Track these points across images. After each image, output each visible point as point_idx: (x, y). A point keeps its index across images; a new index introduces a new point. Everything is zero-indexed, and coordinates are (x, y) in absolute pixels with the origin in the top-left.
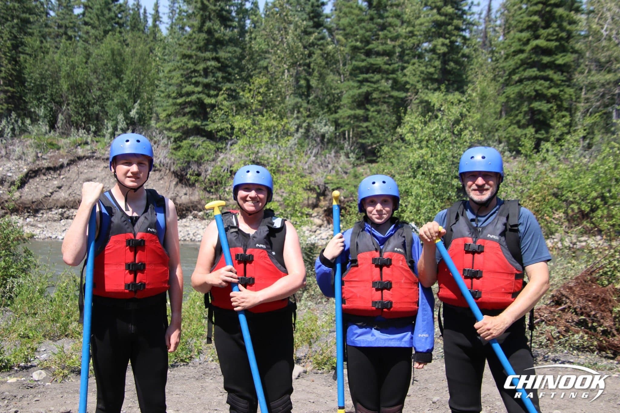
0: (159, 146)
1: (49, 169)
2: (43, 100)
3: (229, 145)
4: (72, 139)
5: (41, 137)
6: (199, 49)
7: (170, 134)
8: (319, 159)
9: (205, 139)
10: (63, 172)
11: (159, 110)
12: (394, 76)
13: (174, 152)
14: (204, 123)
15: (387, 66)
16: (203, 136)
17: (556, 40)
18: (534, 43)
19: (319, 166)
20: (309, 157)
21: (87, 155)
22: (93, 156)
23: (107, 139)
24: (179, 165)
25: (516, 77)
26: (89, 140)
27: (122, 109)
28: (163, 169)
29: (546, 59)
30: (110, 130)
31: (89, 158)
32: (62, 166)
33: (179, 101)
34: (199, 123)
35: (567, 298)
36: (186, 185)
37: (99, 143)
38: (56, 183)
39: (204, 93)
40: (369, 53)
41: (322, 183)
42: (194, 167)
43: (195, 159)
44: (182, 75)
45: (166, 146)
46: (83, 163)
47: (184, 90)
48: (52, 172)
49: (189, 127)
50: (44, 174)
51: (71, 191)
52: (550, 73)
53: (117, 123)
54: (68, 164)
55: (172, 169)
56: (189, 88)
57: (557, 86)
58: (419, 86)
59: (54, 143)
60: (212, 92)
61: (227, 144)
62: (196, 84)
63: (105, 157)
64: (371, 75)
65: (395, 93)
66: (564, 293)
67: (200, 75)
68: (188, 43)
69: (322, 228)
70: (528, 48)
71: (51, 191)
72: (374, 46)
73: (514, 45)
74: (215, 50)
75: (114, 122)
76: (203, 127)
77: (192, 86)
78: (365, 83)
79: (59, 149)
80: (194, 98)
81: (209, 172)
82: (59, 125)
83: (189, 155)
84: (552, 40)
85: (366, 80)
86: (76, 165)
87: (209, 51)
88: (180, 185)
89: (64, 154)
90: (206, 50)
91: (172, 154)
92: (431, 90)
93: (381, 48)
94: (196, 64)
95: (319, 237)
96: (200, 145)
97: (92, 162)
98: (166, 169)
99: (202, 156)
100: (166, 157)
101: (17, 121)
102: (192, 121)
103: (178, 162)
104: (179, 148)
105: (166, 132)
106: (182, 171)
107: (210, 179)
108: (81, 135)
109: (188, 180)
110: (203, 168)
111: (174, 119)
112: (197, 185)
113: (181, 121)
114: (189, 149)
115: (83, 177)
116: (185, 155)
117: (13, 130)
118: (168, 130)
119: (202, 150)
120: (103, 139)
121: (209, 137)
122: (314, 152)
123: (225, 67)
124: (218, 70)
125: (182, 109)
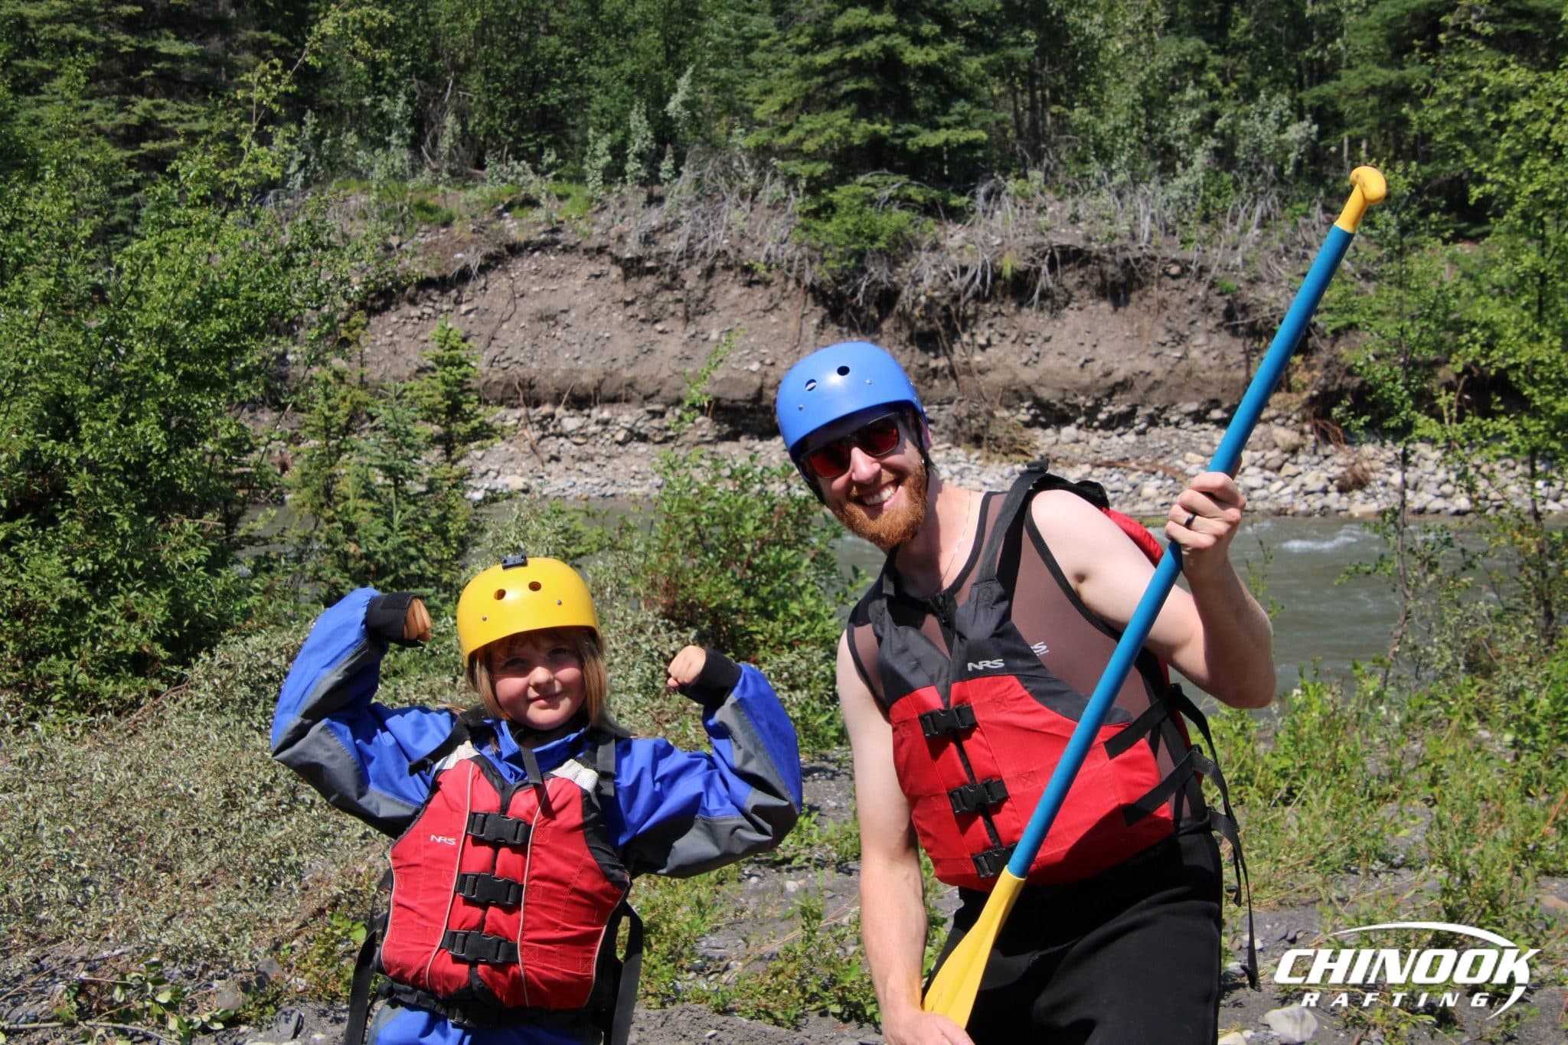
0: (758, 208)
1: (426, 284)
2: (388, 70)
3: (980, 200)
4: (486, 189)
5: (393, 185)
7: (795, 166)
8: (1278, 235)
9: (904, 179)
10: (467, 294)
13: (817, 224)
14: (905, 127)
16: (898, 171)
19: (1278, 255)
20: (1244, 231)
21: (534, 238)
22: (557, 242)
23: (594, 188)
24: (832, 265)
26: (541, 191)
27: (640, 94)
28: (775, 276)
30: (606, 160)
31: (541, 247)
32: (464, 276)
33: (824, 59)
34: (884, 129)
36: (852, 327)
37: (568, 203)
39: (904, 33)
42: (877, 271)
43: (881, 244)
45: (777, 205)
46: (524, 265)
47: (838, 25)
48: (435, 294)
49: (857, 142)
50: (413, 302)
51: (494, 351)
53: (627, 134)
54: (483, 269)
55: (808, 279)
56: (855, 17)
59: (431, 203)
60: (928, 29)
61: (973, 196)
63: (594, 243)
69: (1302, 458)
75: (616, 135)
76: (898, 141)
77: (864, 11)
79: (447, 224)
80: (873, 47)
81: (927, 282)
82: (445, 144)
83: (858, 233)
86: (506, 270)
88: (833, 328)
89: (466, 236)
91: (806, 229)
95: (1295, 485)
96: (891, 198)
97: (552, 261)
98: (787, 279)
99: (899, 232)
100: (783, 242)
101: (317, 140)
102: (863, 126)
103: (827, 254)
104: (826, 210)
105: (775, 161)
106: (839, 283)
107: (928, 308)
108: (511, 178)
109: (858, 311)
110: (904, 271)
111: (804, 118)
112: (887, 325)
113: (830, 125)
114: (860, 213)
115: (528, 307)
116: (848, 232)
117: (303, 164)
118: (785, 154)
119: (899, 217)
120: (581, 188)
121: (914, 176)
122: (1258, 210)
125: (830, 85)
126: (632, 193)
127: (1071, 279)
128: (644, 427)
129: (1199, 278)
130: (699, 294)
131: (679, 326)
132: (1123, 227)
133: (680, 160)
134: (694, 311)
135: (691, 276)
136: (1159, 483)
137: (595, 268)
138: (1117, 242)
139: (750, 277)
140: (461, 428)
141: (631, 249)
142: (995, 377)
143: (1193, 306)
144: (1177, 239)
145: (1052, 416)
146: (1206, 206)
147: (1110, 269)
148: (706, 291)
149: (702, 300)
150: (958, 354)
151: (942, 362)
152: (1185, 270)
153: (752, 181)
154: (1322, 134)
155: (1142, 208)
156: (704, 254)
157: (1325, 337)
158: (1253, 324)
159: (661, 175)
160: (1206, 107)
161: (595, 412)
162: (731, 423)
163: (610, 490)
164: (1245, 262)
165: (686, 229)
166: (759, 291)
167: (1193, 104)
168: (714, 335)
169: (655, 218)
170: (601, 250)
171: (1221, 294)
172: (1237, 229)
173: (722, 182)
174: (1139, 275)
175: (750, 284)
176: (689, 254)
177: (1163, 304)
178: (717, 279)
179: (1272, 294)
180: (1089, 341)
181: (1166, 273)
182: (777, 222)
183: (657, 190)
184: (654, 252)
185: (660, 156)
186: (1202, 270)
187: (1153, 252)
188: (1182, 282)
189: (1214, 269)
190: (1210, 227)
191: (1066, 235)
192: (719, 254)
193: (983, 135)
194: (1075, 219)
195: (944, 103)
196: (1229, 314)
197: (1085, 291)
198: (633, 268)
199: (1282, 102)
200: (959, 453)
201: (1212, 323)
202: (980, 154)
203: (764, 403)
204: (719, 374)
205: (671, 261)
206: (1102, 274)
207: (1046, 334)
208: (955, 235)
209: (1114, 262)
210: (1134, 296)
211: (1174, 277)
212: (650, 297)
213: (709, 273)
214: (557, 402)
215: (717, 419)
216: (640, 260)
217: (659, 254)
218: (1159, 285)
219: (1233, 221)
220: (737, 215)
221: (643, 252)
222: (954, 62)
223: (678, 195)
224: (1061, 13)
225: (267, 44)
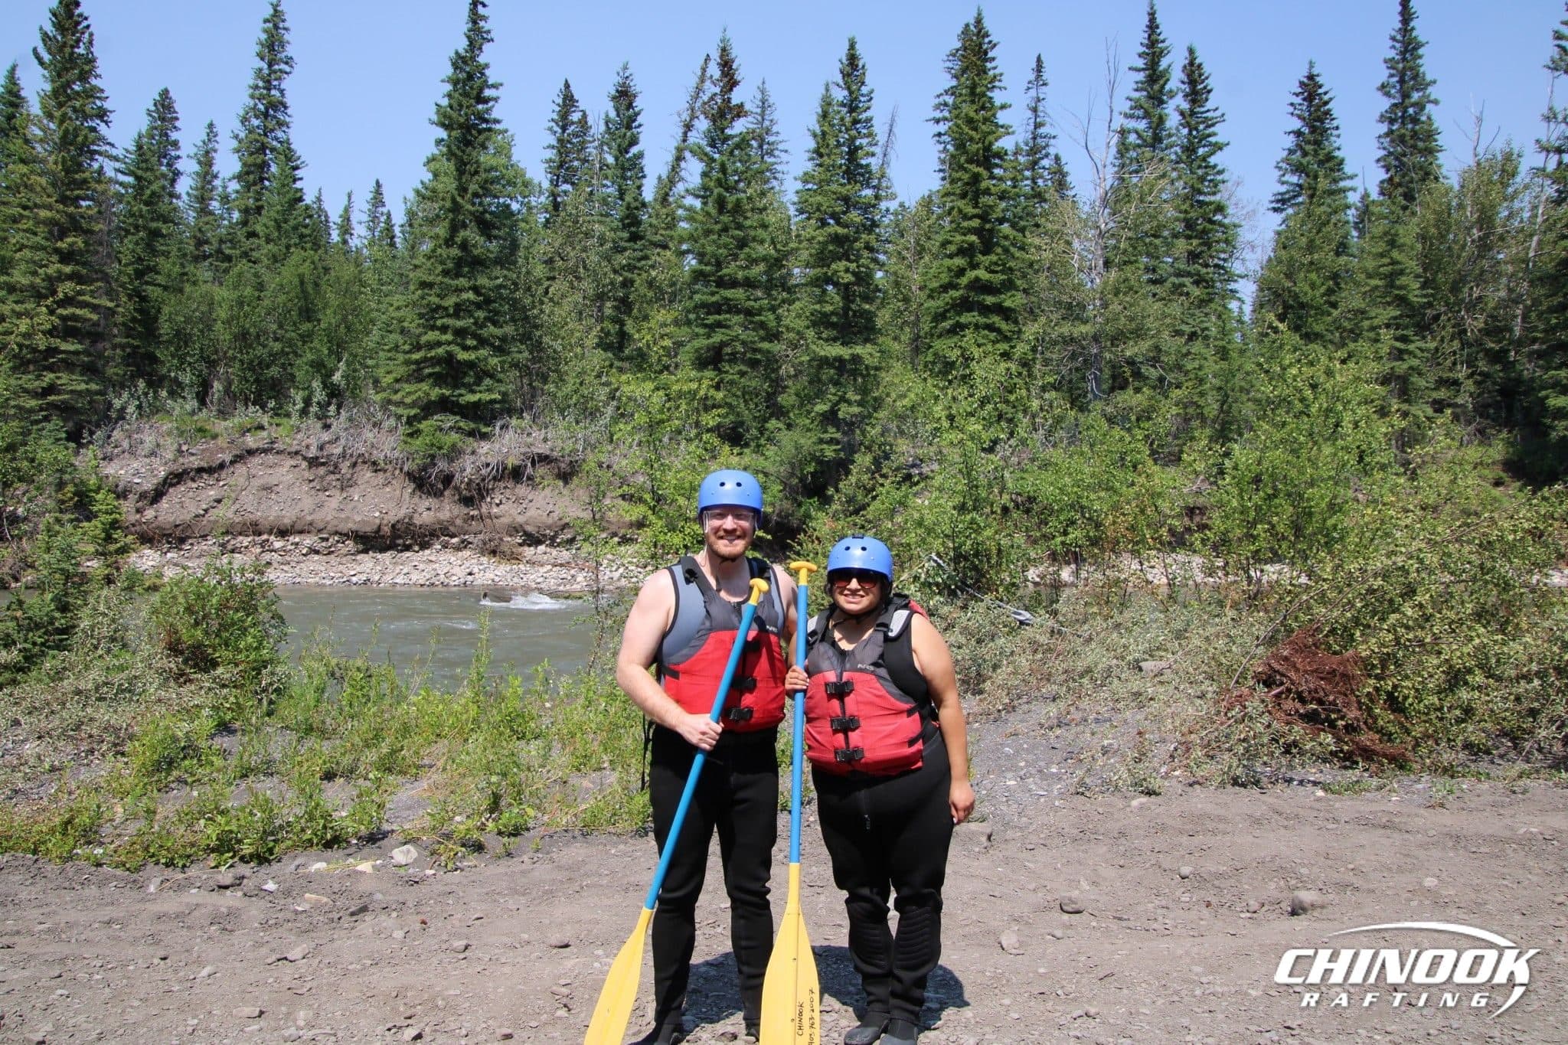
0: (381, 431)
1: (200, 470)
2: (188, 358)
3: (498, 429)
4: (236, 420)
5: (186, 418)
6: (446, 273)
7: (400, 411)
9: (458, 418)
10: (223, 475)
11: (380, 372)
13: (411, 440)
14: (457, 392)
15: (752, 303)
16: (455, 414)
17: (1003, 272)
18: (971, 274)
20: (631, 447)
21: (261, 446)
22: (272, 449)
23: (294, 420)
24: (416, 462)
25: (946, 324)
26: (265, 420)
27: (318, 371)
28: (389, 467)
29: (990, 300)
30: (300, 406)
31: (265, 451)
32: (222, 466)
33: (416, 356)
34: (447, 393)
35: (1283, 675)
36: (429, 494)
37: (282, 427)
38: (212, 493)
39: (458, 344)
40: (721, 283)
42: (442, 465)
43: (444, 451)
44: (419, 314)
45: (391, 430)
46: (256, 460)
47: (424, 339)
48: (205, 476)
49: (433, 399)
50: (193, 480)
51: (237, 506)
52: (996, 319)
53: (311, 393)
54: (232, 463)
55: (406, 469)
56: (432, 336)
57: (1006, 339)
58: (810, 334)
59: (208, 427)
60: (470, 342)
61: (494, 427)
62: (444, 329)
63: (293, 449)
64: (728, 316)
65: (765, 345)
66: (1277, 666)
67: (449, 316)
68: (429, 264)
70: (964, 281)
71: (205, 507)
72: (729, 270)
73: (943, 276)
74: (471, 276)
75: (306, 393)
76: (455, 399)
77: (437, 333)
78: (717, 330)
79: (215, 437)
80: (440, 351)
81: (468, 470)
82: (215, 397)
83: (433, 445)
84: (996, 272)
85: (719, 325)
86: (245, 463)
87: (464, 276)
88: (419, 494)
89: (225, 445)
90: (458, 275)
91: (406, 443)
92: (827, 340)
93: (740, 275)
94: (441, 297)
96: (451, 428)
97: (271, 458)
98: (395, 468)
99: (454, 445)
100: (394, 449)
101: (146, 394)
102: (437, 389)
103: (416, 456)
104: (416, 433)
105: (392, 408)
106: (422, 471)
107: (468, 484)
108: (250, 414)
109: (432, 486)
110: (456, 466)
111: (405, 386)
112: (446, 493)
113: (419, 390)
114: (433, 434)
115: (256, 483)
116: (427, 444)
117: (139, 407)
118: (396, 404)
119: (454, 437)
120: (288, 420)
121: (464, 416)
123: (488, 301)
124: (479, 306)
125: (419, 370)
126: (314, 423)
127: (542, 470)
128: (318, 546)
130: (348, 476)
131: (338, 493)
132: (570, 445)
133: (339, 407)
134: (346, 485)
135: (344, 467)
136: (585, 574)
137: (293, 462)
138: (566, 452)
139: (376, 467)
140: (112, 547)
141: (313, 452)
142: (505, 520)
144: (596, 450)
145: (533, 540)
147: (563, 465)
148: (353, 474)
149: (350, 479)
150: (484, 509)
151: (475, 513)
153: (379, 418)
155: (580, 435)
156: (351, 455)
159: (330, 413)
161: (291, 538)
162: (364, 544)
163: (298, 580)
165: (343, 442)
166: (381, 474)
168: (356, 498)
169: (326, 436)
170: (297, 453)
173: (364, 420)
174: (577, 469)
175: (376, 471)
176: (343, 456)
178: (359, 468)
180: (552, 501)
182: (391, 439)
184: (325, 454)
185: (329, 404)
186: (609, 467)
187: (584, 457)
191: (541, 448)
192: (360, 455)
193: (497, 396)
194: (545, 440)
195: (479, 380)
197: (550, 476)
198: (313, 462)
200: (484, 560)
202: (497, 406)
203: (381, 533)
204: (358, 518)
205: (334, 459)
206: (559, 467)
207: (530, 497)
208: (484, 447)
209: (564, 462)
210: (575, 479)
212: (322, 478)
213: (354, 465)
214: (270, 533)
215: (356, 542)
216: (317, 458)
217: (327, 455)
220: (370, 435)
221: (319, 454)
222: (486, 359)
223: (339, 424)
224: (541, 337)
225: (129, 345)
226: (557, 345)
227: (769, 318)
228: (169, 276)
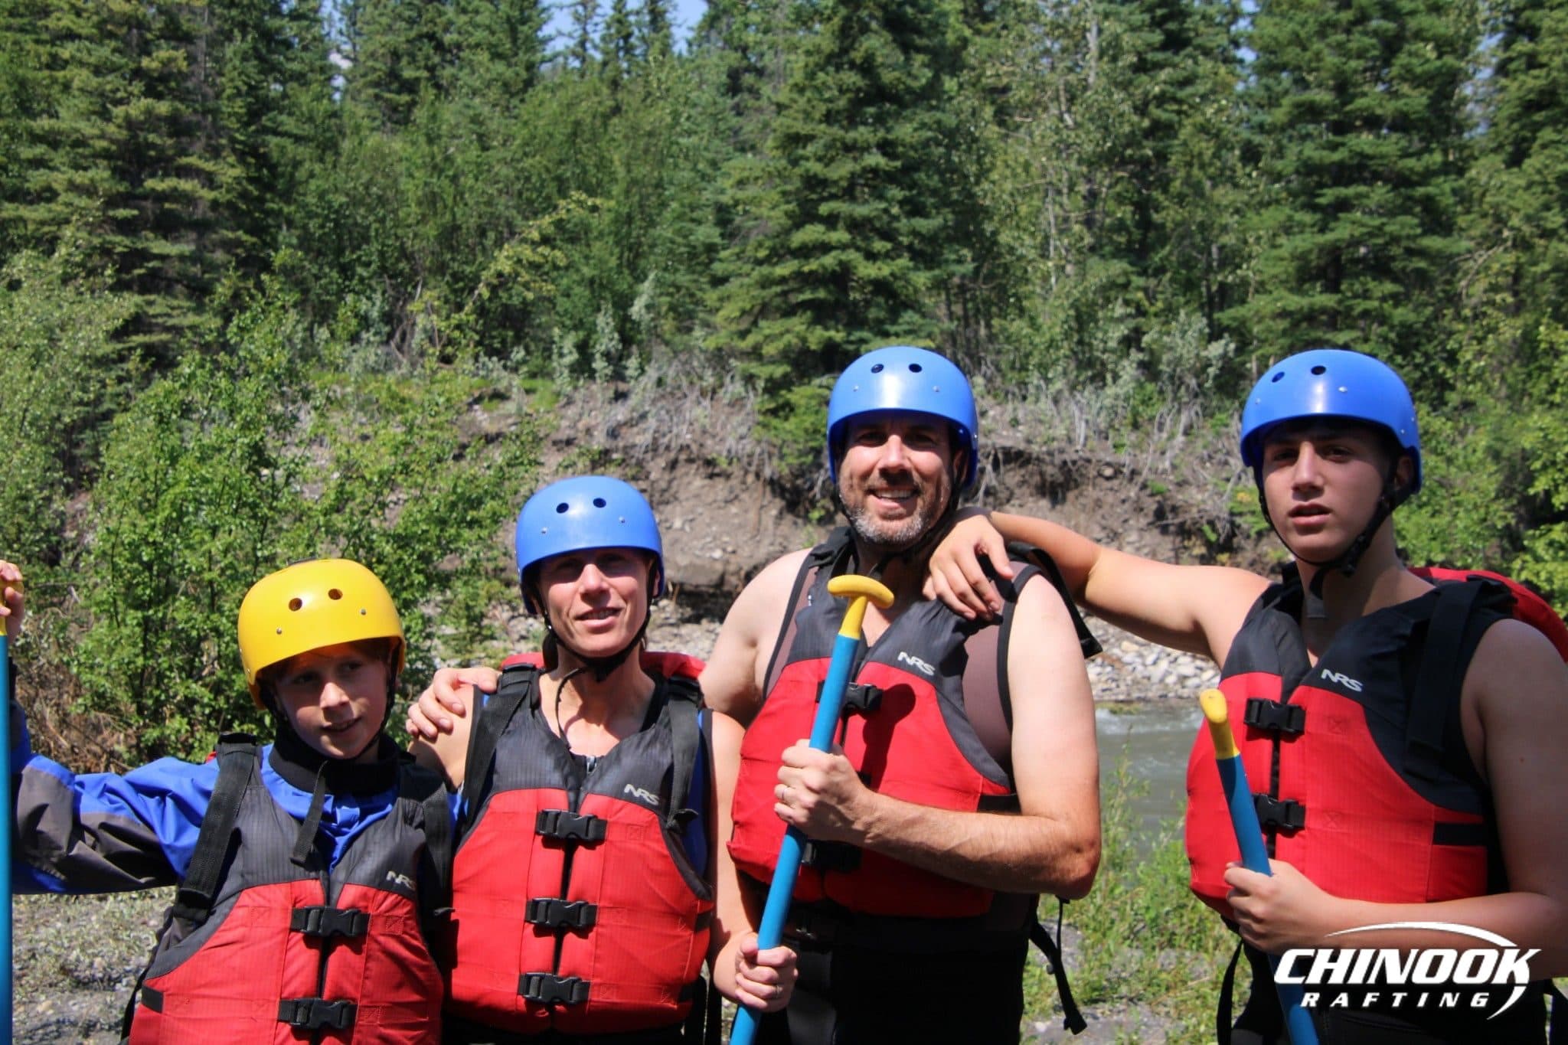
0: (718, 405)
2: (360, 270)
6: (829, 118)
7: (754, 368)
8: (1200, 443)
12: (1431, 190)
13: (775, 422)
14: (857, 335)
15: (1411, 162)
19: (1202, 461)
20: (1171, 437)
21: (504, 429)
23: (561, 383)
24: (790, 460)
26: (509, 382)
27: (605, 298)
28: (736, 469)
30: (572, 357)
33: (782, 270)
34: (838, 336)
37: (536, 397)
39: (858, 249)
40: (1341, 128)
41: (1225, 515)
44: (784, 193)
45: (737, 403)
47: (798, 238)
49: (813, 347)
53: (593, 336)
55: (767, 472)
56: (812, 233)
60: (879, 245)
62: (831, 221)
63: (563, 435)
64: (1362, 189)
65: (1434, 242)
67: (833, 197)
68: (802, 101)
72: (1372, 98)
74: (880, 120)
75: (582, 334)
76: (851, 347)
77: (821, 228)
78: (1342, 215)
80: (829, 260)
82: (416, 340)
83: (816, 431)
85: (1343, 205)
87: (865, 123)
88: (789, 518)
90: (852, 117)
91: (765, 426)
93: (1389, 109)
94: (826, 160)
98: (746, 472)
100: (742, 438)
102: (819, 332)
103: (785, 450)
104: (785, 410)
105: (734, 363)
106: (797, 477)
108: (482, 373)
111: (762, 323)
113: (788, 331)
114: (817, 412)
116: (806, 431)
118: (745, 355)
120: (549, 383)
122: (1184, 419)
123: (909, 168)
124: (891, 178)
125: (784, 294)
126: (600, 389)
127: (1012, 477)
129: (1131, 480)
130: (663, 485)
132: (1060, 431)
133: (646, 360)
134: (658, 500)
135: (656, 468)
136: (1098, 670)
138: (1055, 444)
139: (711, 468)
141: (598, 441)
143: (1127, 506)
144: (1110, 443)
146: (1136, 414)
147: (1050, 470)
148: (670, 482)
149: (664, 491)
152: (1118, 472)
153: (711, 380)
154: (1239, 351)
155: (1077, 413)
156: (668, 448)
157: (1248, 537)
158: (1182, 525)
159: (630, 372)
160: (1132, 323)
162: (693, 607)
164: (1174, 467)
165: (652, 422)
166: (720, 483)
167: (1121, 320)
168: (678, 524)
169: (620, 413)
170: (569, 442)
171: (1152, 495)
172: (1165, 435)
173: (685, 383)
174: (1076, 476)
175: (711, 476)
176: (654, 448)
177: (1098, 503)
178: (681, 470)
179: (1199, 497)
181: (1100, 475)
182: (736, 419)
183: (622, 387)
184: (621, 444)
185: (626, 355)
186: (1134, 473)
187: (1088, 455)
188: (1115, 483)
189: (1145, 472)
190: (1140, 434)
191: (1007, 437)
192: (682, 448)
194: (1015, 423)
195: (894, 315)
196: (1160, 514)
197: (1025, 489)
198: (600, 459)
199: (1200, 322)
201: (1143, 522)
203: (726, 588)
204: (682, 561)
205: (638, 453)
206: (1042, 474)
209: (1052, 463)
210: (1071, 495)
211: (1108, 479)
213: (673, 465)
215: (680, 604)
216: (606, 452)
217: (625, 448)
218: (1094, 485)
219: (1161, 429)
220: (698, 411)
221: (608, 444)
222: (903, 277)
223: (642, 389)
224: (995, 233)
225: (239, 243)
226: (1027, 247)
227: (1442, 189)
228: (311, 119)
